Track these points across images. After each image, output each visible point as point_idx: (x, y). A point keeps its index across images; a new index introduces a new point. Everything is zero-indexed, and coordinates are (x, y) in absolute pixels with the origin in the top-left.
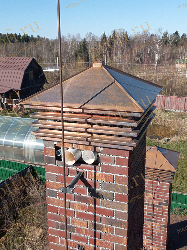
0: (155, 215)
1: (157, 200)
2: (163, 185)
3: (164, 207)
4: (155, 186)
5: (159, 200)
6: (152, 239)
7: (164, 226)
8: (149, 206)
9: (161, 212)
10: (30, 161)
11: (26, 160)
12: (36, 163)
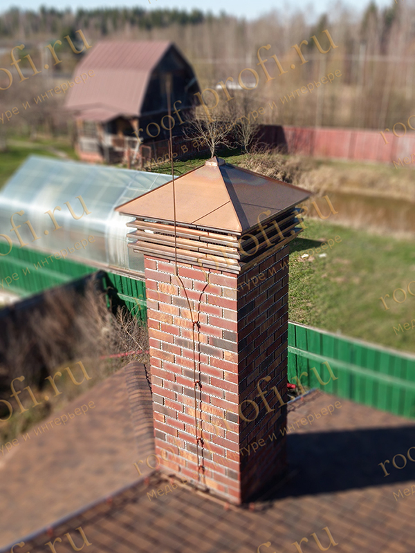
0: (205, 379)
1: (206, 330)
2: (220, 281)
3: (228, 353)
4: (199, 286)
5: (212, 331)
6: (202, 453)
7: (230, 417)
8: (188, 349)
9: (219, 369)
10: (120, 265)
11: (111, 262)
12: (132, 271)
